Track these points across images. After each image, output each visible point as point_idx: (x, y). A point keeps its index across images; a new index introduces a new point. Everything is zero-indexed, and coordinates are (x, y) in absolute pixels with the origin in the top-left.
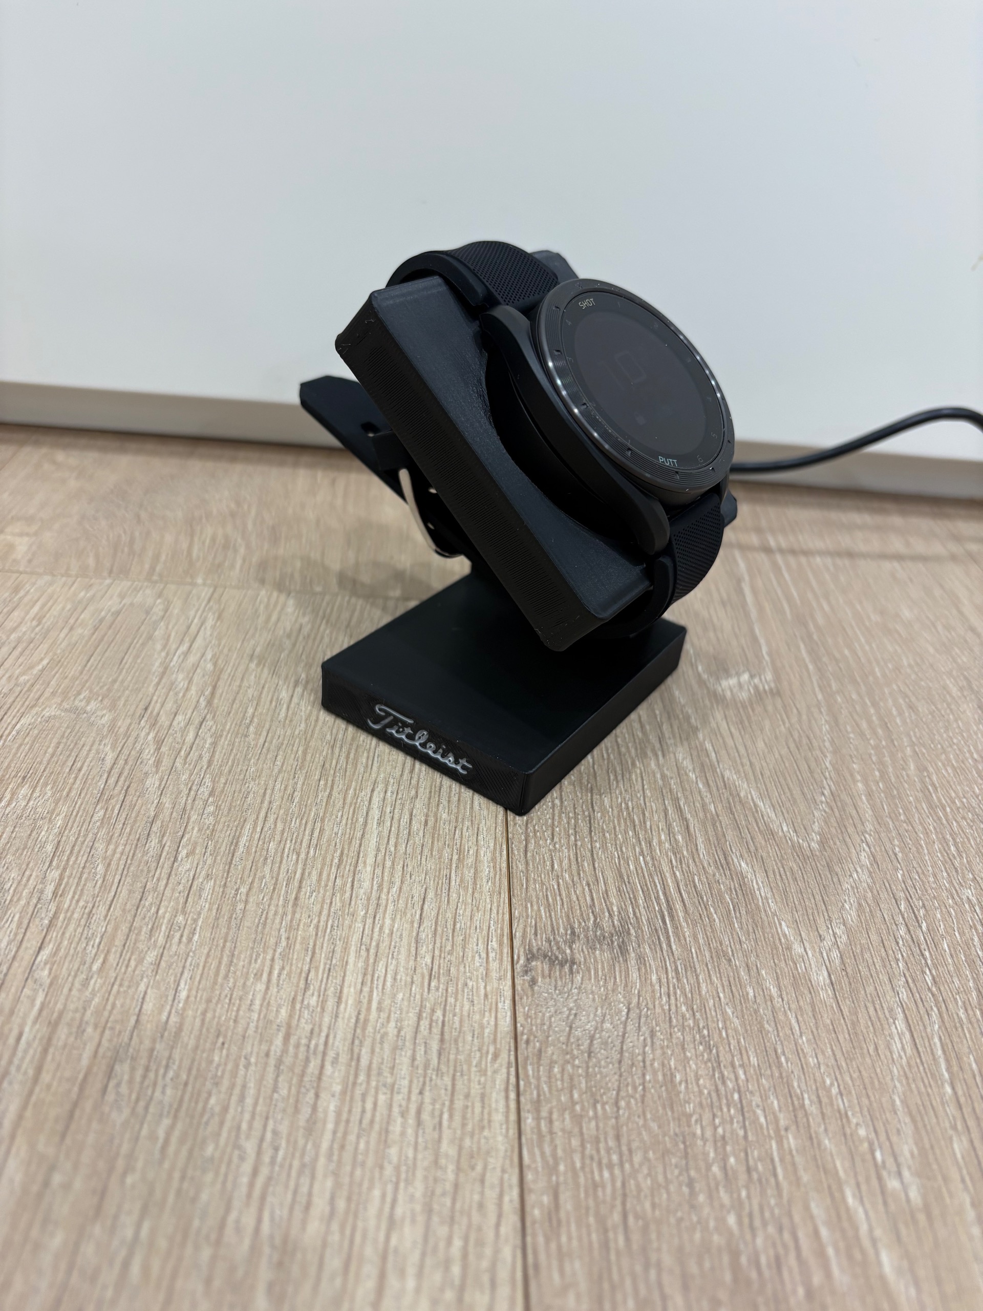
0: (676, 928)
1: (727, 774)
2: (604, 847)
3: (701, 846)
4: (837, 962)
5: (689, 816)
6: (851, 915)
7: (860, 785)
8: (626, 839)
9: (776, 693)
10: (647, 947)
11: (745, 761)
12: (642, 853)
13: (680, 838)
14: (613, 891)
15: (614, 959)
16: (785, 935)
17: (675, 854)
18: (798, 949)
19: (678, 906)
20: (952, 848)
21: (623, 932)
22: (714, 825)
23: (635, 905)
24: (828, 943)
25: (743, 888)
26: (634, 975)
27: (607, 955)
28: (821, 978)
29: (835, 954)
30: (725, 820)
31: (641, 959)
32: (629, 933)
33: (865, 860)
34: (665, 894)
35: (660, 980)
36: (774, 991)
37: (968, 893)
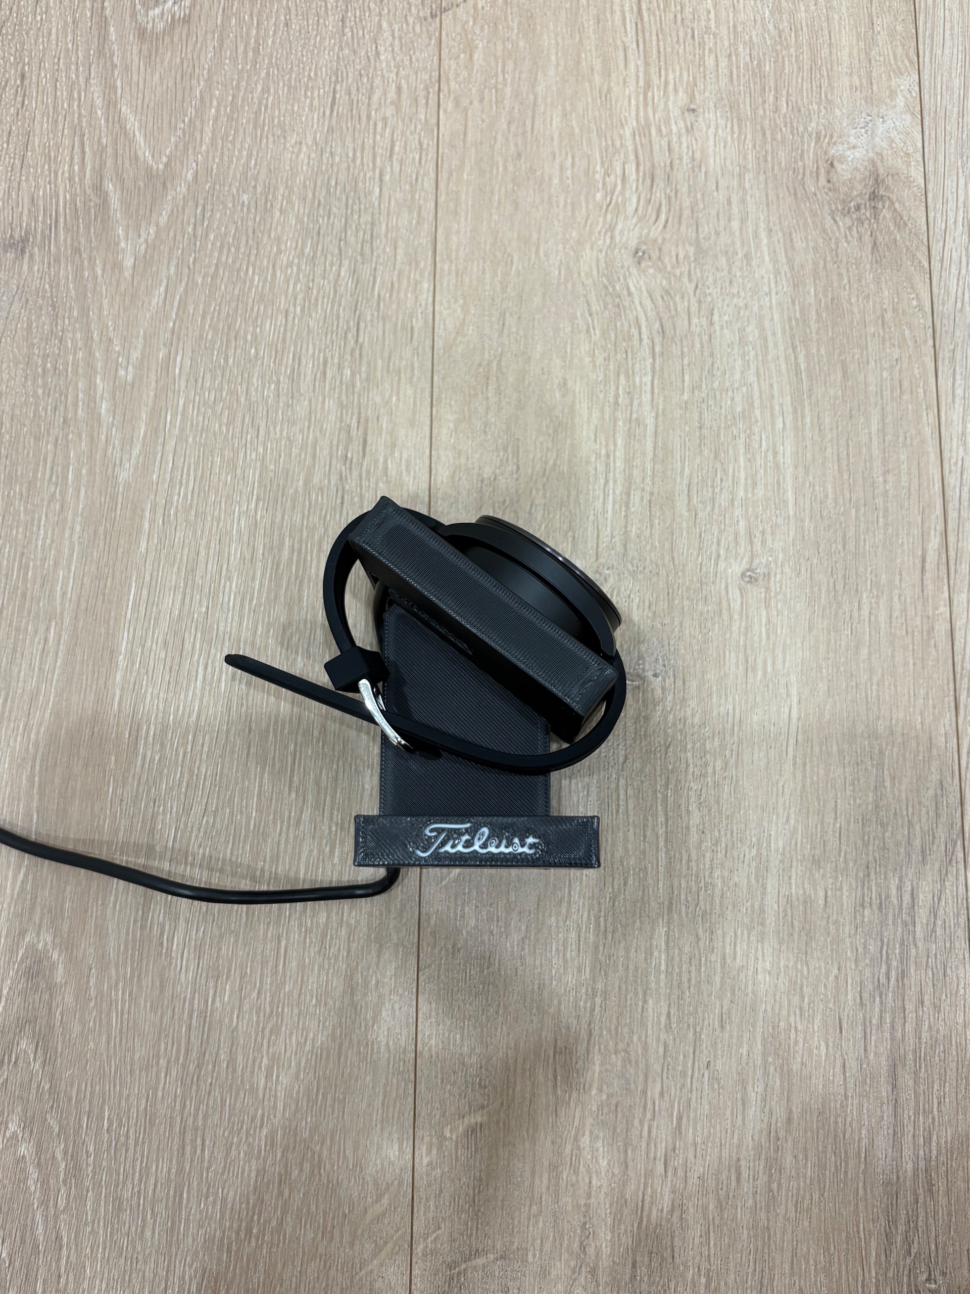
0: (56, 235)
3: (88, 173)
5: (87, 149)
10: (36, 249)
12: (50, 183)
14: (26, 211)
18: (123, 245)
19: (62, 220)
21: (24, 240)
23: (36, 221)
26: (25, 267)
32: (28, 241)
34: (56, 212)
36: (99, 272)
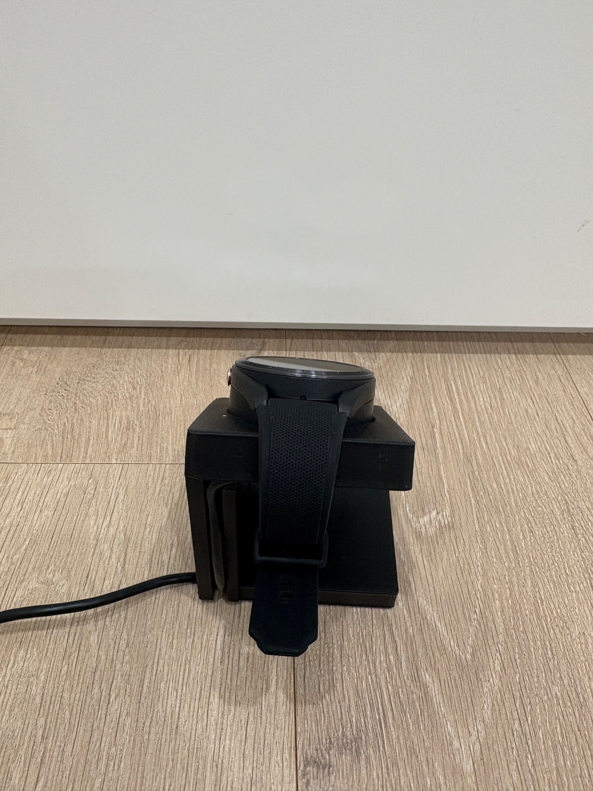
1: (421, 600)
2: (349, 670)
4: (478, 753)
6: (488, 714)
7: (497, 602)
8: (361, 662)
9: (451, 527)
11: (431, 588)
13: (392, 658)
15: (352, 761)
16: (449, 733)
17: (388, 671)
20: (549, 652)
22: (412, 645)
24: (474, 738)
25: (426, 697)
27: (349, 758)
28: (468, 767)
29: (477, 746)
30: (418, 639)
31: (368, 758)
33: (498, 668)
35: (378, 775)
37: (556, 690)
